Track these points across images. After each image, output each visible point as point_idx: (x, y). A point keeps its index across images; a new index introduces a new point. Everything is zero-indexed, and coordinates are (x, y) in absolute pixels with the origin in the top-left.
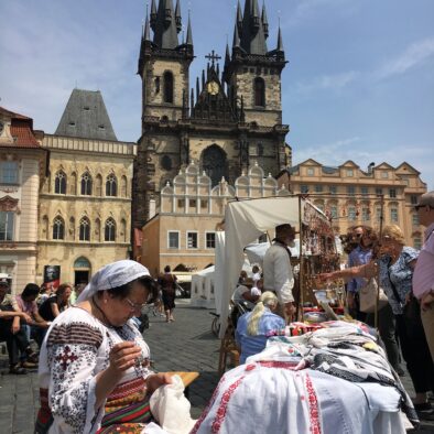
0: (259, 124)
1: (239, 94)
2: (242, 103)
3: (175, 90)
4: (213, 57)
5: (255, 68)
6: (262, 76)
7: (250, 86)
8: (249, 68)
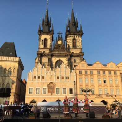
0: (75, 53)
1: (68, 44)
2: (69, 47)
3: (48, 44)
4: (60, 33)
5: (73, 36)
6: (76, 38)
7: (71, 41)
8: (71, 36)
